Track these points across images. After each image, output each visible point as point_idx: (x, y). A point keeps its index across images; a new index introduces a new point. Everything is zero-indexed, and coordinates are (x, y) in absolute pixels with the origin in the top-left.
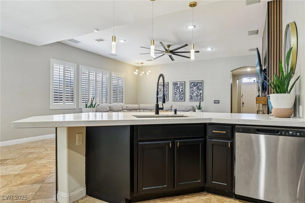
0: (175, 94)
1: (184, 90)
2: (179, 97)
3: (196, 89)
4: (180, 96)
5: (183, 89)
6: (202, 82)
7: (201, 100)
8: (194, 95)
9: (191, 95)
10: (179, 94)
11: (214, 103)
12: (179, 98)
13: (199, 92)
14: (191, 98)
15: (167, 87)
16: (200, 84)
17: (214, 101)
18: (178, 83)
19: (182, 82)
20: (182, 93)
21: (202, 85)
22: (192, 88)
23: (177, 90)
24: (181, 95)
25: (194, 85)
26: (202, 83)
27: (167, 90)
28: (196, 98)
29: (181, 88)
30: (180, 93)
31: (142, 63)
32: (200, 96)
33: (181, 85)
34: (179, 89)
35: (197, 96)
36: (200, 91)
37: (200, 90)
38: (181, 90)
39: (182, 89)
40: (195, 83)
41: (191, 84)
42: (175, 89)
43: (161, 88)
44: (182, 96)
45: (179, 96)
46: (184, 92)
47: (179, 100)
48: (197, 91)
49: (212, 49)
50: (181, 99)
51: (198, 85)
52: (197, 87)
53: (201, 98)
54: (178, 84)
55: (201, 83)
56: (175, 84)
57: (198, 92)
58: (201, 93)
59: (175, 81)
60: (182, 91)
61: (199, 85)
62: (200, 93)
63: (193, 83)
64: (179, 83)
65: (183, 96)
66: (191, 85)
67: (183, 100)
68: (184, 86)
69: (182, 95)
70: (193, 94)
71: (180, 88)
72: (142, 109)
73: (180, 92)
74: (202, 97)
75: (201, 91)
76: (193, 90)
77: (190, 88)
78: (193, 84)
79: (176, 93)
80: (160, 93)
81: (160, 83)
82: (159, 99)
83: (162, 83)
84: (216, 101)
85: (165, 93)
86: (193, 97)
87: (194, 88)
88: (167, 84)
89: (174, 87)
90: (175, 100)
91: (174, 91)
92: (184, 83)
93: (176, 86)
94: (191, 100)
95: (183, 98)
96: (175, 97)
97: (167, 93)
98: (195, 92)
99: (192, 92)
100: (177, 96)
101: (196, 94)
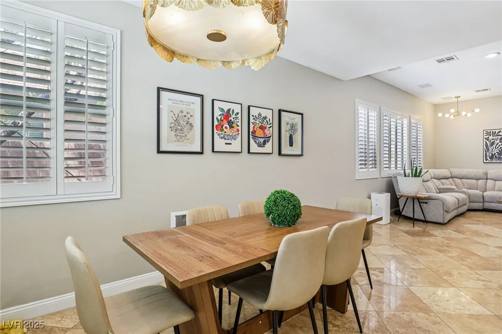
31: (458, 97)
80: (491, 148)
81: (492, 131)
82: (489, 160)
83: (497, 131)
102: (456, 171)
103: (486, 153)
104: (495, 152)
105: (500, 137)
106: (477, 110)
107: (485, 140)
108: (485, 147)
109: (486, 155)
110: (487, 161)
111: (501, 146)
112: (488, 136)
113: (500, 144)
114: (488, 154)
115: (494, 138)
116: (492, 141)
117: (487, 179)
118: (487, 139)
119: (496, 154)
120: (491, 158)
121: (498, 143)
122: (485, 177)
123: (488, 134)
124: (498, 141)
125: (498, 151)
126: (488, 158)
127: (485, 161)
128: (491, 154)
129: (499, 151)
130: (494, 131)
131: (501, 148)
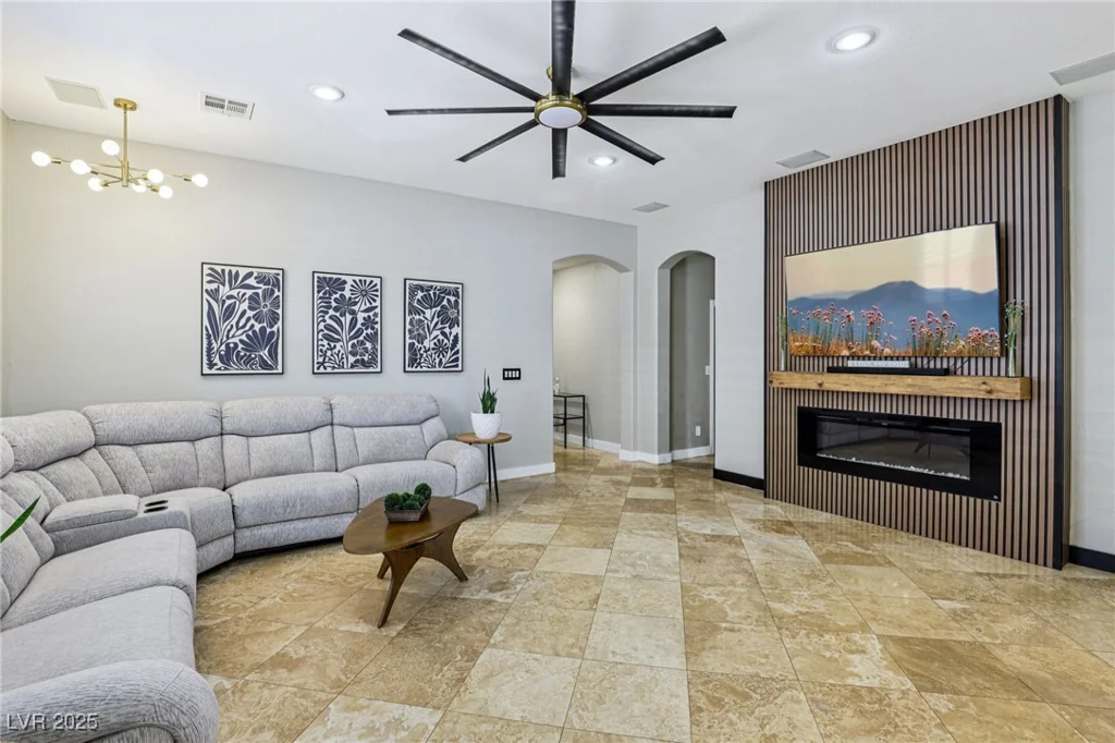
0: (326, 337)
1: (378, 319)
2: (354, 354)
3: (436, 320)
4: (359, 349)
5: (376, 315)
6: (460, 290)
7: (457, 366)
8: (426, 343)
9: (412, 345)
10: (351, 338)
11: (504, 378)
12: (352, 359)
13: (447, 330)
14: (413, 359)
15: (278, 293)
16: (453, 299)
17: (504, 370)
18: (345, 282)
19: (368, 280)
20: (369, 331)
21: (460, 301)
22: (418, 312)
23: (343, 315)
24: (362, 343)
25: (429, 301)
26: (459, 293)
27: (279, 311)
28: (437, 361)
29: (363, 308)
30: (359, 332)
31: (126, 105)
32: (452, 349)
33: (364, 294)
34: (353, 313)
35: (440, 348)
36: (450, 328)
37: (454, 322)
38: (360, 321)
39: (366, 311)
40: (431, 293)
41: (412, 291)
42: (331, 312)
43: (230, 297)
44: (366, 350)
45: (353, 345)
46: (378, 326)
47: (352, 366)
48: (440, 326)
49: (615, 160)
50: (363, 363)
51: (445, 302)
52: (439, 309)
53: (457, 359)
54: (348, 287)
55: (456, 294)
56: (328, 285)
57: (444, 334)
58: (456, 337)
59: (332, 266)
60: (369, 323)
61: (449, 301)
62: (452, 338)
63: (421, 288)
64: (350, 280)
65: (374, 348)
66: (411, 298)
67: (371, 370)
68: (378, 299)
69: (368, 345)
70: (421, 339)
71: (356, 308)
72: (126, 437)
73: (359, 326)
74: (460, 355)
75: (456, 330)
76: (420, 321)
77: (410, 313)
78: (420, 295)
79: (336, 332)
80: (223, 327)
81: (227, 269)
82: (220, 365)
83: (243, 272)
84: (508, 370)
85: (263, 330)
86: (421, 355)
87: (428, 313)
88: (278, 280)
89: (321, 298)
90: (329, 370)
91: (324, 321)
92: (376, 285)
93: (337, 296)
94: (414, 369)
95: (374, 360)
96: (329, 353)
97: (275, 329)
98: (430, 334)
99: (416, 333)
100: (338, 347)
101: (435, 341)
103: (210, 344)
104: (236, 340)
105: (249, 292)
106: (200, 180)
107: (206, 296)
108: (206, 322)
109: (210, 349)
110: (213, 371)
111: (252, 321)
112: (214, 286)
113: (250, 313)
114: (214, 345)
115: (234, 293)
116: (228, 302)
117: (222, 434)
118: (214, 294)
119: (240, 346)
120: (226, 359)
121: (244, 312)
122: (218, 430)
123: (217, 277)
124: (245, 305)
125: (244, 337)
126: (217, 360)
127: (206, 371)
128: (223, 347)
129: (248, 336)
130: (234, 270)
131: (257, 327)
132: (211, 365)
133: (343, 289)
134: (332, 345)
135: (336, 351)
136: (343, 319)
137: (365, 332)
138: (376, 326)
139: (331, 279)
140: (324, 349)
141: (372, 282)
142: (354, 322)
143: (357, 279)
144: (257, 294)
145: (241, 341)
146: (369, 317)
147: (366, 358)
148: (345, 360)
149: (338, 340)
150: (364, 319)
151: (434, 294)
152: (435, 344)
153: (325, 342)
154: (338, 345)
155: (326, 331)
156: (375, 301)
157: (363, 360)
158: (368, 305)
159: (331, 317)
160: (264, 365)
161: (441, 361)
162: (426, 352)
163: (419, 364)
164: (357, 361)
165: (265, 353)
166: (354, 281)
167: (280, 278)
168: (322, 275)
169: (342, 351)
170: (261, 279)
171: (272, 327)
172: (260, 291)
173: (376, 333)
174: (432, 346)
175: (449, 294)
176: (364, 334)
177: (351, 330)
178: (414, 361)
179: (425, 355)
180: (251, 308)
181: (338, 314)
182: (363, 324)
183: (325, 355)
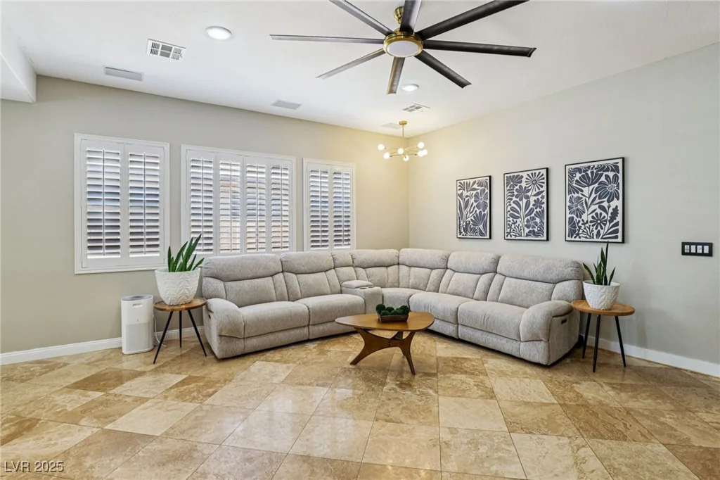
0: (512, 216)
1: (545, 200)
2: (528, 227)
3: (593, 195)
4: (532, 223)
5: (543, 197)
6: (620, 165)
7: (616, 237)
8: (585, 217)
9: (571, 219)
10: (526, 216)
11: (684, 253)
12: (527, 230)
13: (605, 204)
14: (573, 230)
15: (487, 191)
16: (611, 174)
17: (684, 244)
18: (522, 177)
19: (537, 172)
20: (538, 210)
21: (619, 175)
22: (577, 191)
23: (521, 200)
24: (534, 219)
25: (586, 181)
26: (619, 169)
27: (488, 201)
28: (595, 232)
29: (534, 193)
30: (532, 210)
31: (403, 124)
32: (611, 221)
33: (534, 183)
34: (527, 197)
35: (598, 221)
36: (609, 201)
37: (612, 196)
38: (532, 203)
39: (535, 195)
40: (589, 172)
41: (572, 174)
42: (514, 199)
43: (467, 196)
44: (536, 223)
45: (528, 220)
46: (544, 206)
47: (527, 235)
48: (597, 201)
50: (534, 234)
51: (603, 179)
52: (596, 185)
53: (617, 231)
54: (524, 180)
55: (616, 169)
56: (512, 180)
57: (602, 208)
58: (616, 210)
59: (513, 168)
60: (538, 203)
61: (607, 177)
62: (611, 211)
63: (579, 170)
64: (525, 175)
65: (542, 222)
66: (571, 181)
67: (539, 238)
68: (545, 185)
69: (538, 220)
70: (580, 213)
71: (529, 194)
72: (407, 263)
73: (531, 206)
74: (620, 227)
75: (617, 203)
76: (579, 198)
77: (570, 192)
78: (578, 176)
79: (517, 212)
80: (465, 212)
81: (465, 181)
82: (464, 233)
83: (472, 181)
84: (690, 244)
85: (480, 212)
86: (580, 227)
87: (586, 191)
88: (487, 183)
89: (508, 190)
90: (513, 237)
91: (510, 205)
92: (543, 175)
93: (517, 187)
94: (573, 239)
95: (541, 230)
96: (513, 226)
97: (486, 212)
98: (588, 208)
99: (575, 208)
100: (518, 222)
101: (594, 214)
102: (407, 254)
103: (460, 222)
104: (469, 219)
105: (475, 192)
107: (458, 197)
108: (458, 211)
109: (460, 224)
110: (461, 236)
111: (476, 209)
112: (460, 192)
113: (475, 204)
114: (462, 223)
115: (468, 194)
116: (466, 199)
117: (446, 269)
118: (461, 196)
119: (471, 222)
120: (466, 230)
121: (473, 203)
122: (444, 265)
123: (462, 186)
124: (473, 200)
125: (472, 218)
126: (462, 231)
127: (459, 236)
128: (465, 223)
129: (474, 217)
130: (468, 181)
131: (478, 212)
132: (460, 233)
133: (521, 182)
134: (515, 220)
135: (517, 224)
136: (521, 203)
137: (535, 210)
138: (543, 206)
139: (514, 176)
140: (510, 223)
141: (540, 173)
142: (528, 204)
143: (530, 173)
144: (477, 193)
145: (472, 220)
146: (538, 199)
147: (536, 230)
148: (522, 231)
149: (518, 217)
150: (535, 201)
151: (592, 173)
152: (593, 217)
153: (511, 219)
154: (518, 220)
155: (511, 212)
156: (542, 187)
157: (534, 231)
158: (537, 191)
159: (514, 202)
160: (481, 234)
161: (599, 232)
162: (584, 224)
163: (578, 234)
164: (530, 232)
165: (481, 226)
166: (528, 175)
167: (488, 181)
168: (508, 175)
169: (521, 225)
170: (480, 184)
171: (484, 211)
172: (479, 191)
173: (543, 211)
174: (590, 219)
175: (608, 170)
176: (535, 212)
177: (526, 209)
178: (572, 233)
179: (583, 227)
180: (475, 201)
181: (518, 200)
182: (534, 205)
183: (511, 227)
